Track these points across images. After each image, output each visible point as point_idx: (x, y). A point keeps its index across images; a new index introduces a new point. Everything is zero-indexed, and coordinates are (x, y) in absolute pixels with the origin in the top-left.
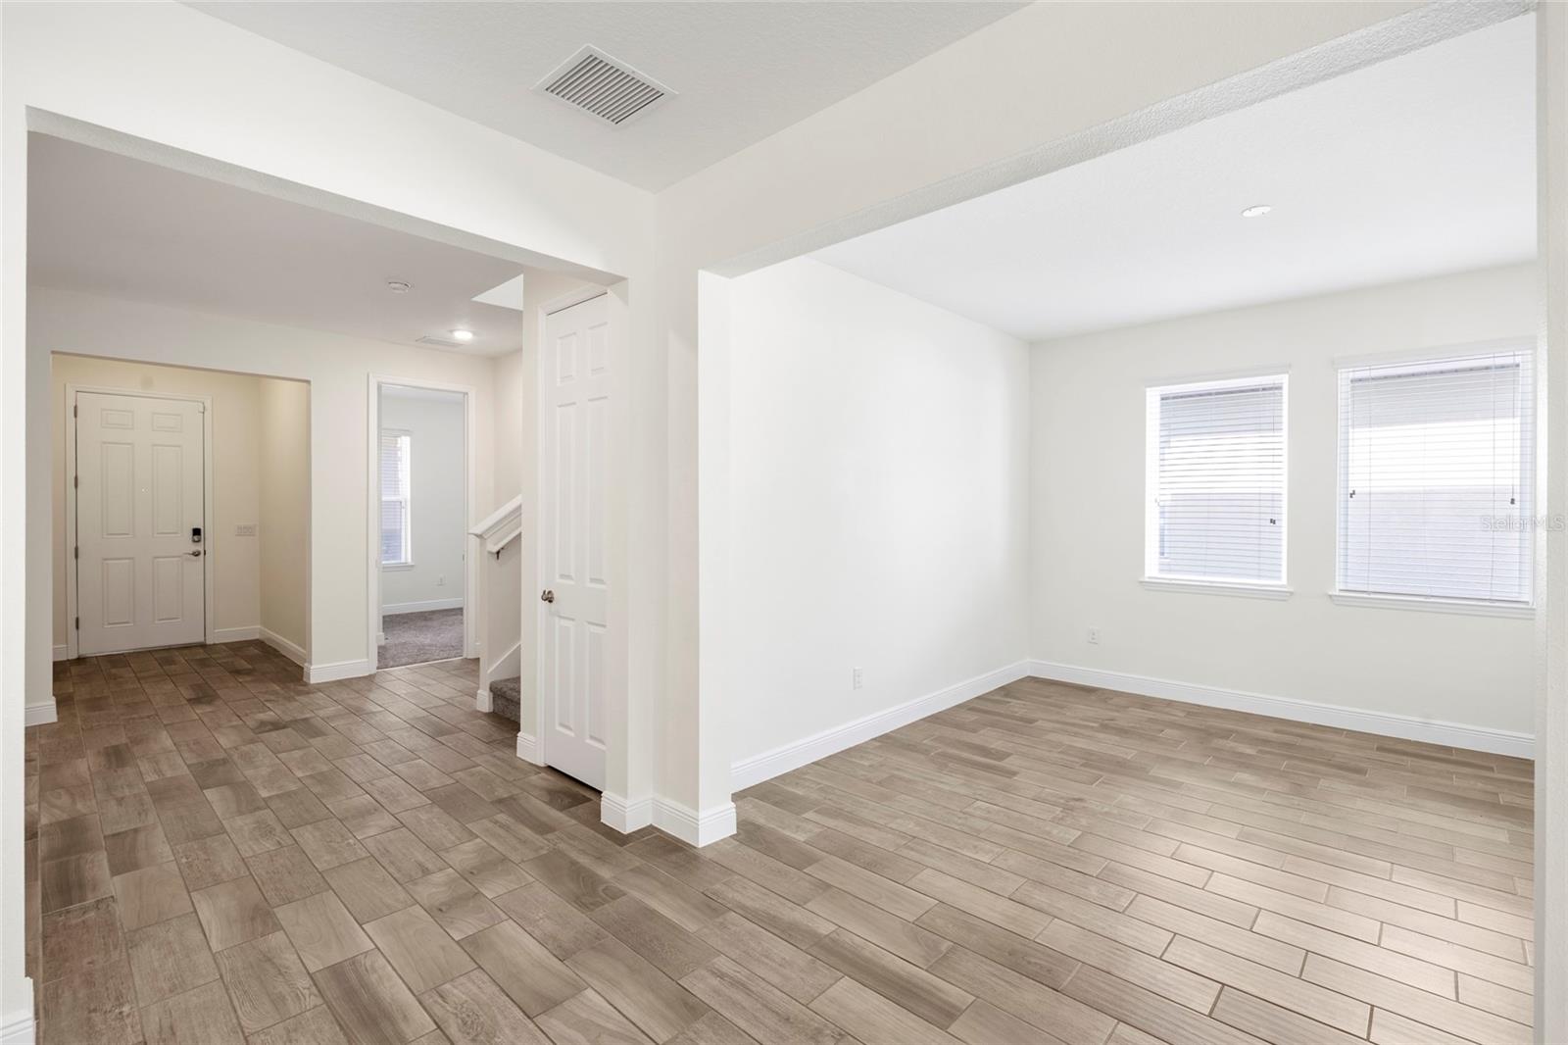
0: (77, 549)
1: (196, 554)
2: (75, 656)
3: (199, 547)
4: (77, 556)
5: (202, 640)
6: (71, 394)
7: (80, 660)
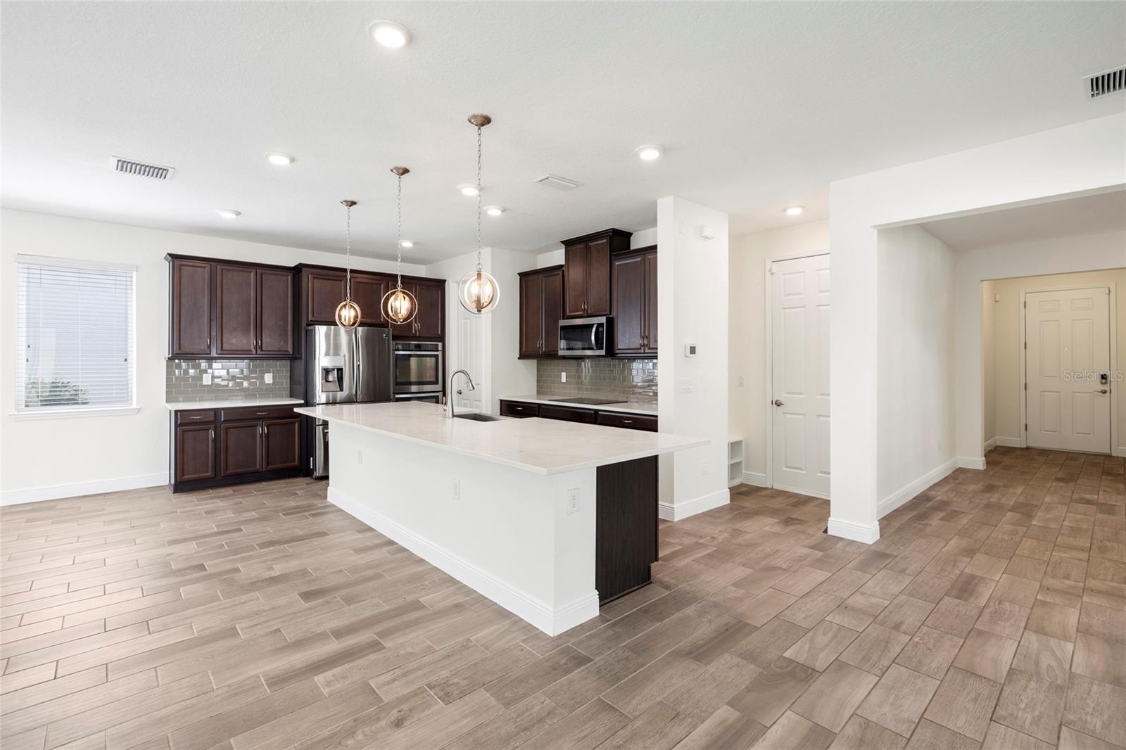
0: (1026, 384)
1: (1104, 392)
2: (1025, 446)
3: (1106, 388)
4: (1026, 389)
5: (1108, 452)
6: (1022, 295)
7: (1028, 449)
